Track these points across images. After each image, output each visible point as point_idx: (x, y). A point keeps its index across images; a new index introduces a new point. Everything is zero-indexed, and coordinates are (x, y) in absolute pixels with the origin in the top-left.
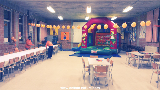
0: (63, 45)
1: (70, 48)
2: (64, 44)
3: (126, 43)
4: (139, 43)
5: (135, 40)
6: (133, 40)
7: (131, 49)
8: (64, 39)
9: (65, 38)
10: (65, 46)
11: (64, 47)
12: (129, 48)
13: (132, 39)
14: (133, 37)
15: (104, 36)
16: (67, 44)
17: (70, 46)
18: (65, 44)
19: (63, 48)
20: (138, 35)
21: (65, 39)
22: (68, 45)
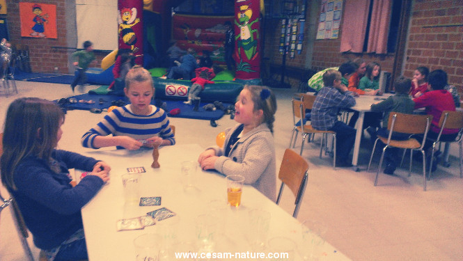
0: (33, 60)
1: (67, 69)
2: (37, 55)
3: (268, 59)
4: (313, 59)
5: (299, 47)
6: (293, 46)
7: (286, 78)
8: (35, 34)
9: (39, 28)
10: (41, 61)
11: (39, 64)
12: (280, 77)
13: (291, 42)
14: (294, 38)
15: (203, 28)
16: (50, 55)
17: (66, 61)
18: (41, 55)
19: (33, 69)
20: (312, 28)
21: (41, 35)
22: (54, 56)
